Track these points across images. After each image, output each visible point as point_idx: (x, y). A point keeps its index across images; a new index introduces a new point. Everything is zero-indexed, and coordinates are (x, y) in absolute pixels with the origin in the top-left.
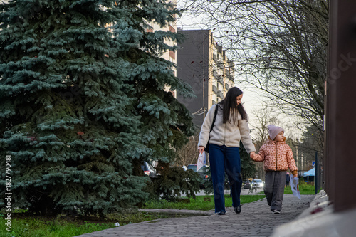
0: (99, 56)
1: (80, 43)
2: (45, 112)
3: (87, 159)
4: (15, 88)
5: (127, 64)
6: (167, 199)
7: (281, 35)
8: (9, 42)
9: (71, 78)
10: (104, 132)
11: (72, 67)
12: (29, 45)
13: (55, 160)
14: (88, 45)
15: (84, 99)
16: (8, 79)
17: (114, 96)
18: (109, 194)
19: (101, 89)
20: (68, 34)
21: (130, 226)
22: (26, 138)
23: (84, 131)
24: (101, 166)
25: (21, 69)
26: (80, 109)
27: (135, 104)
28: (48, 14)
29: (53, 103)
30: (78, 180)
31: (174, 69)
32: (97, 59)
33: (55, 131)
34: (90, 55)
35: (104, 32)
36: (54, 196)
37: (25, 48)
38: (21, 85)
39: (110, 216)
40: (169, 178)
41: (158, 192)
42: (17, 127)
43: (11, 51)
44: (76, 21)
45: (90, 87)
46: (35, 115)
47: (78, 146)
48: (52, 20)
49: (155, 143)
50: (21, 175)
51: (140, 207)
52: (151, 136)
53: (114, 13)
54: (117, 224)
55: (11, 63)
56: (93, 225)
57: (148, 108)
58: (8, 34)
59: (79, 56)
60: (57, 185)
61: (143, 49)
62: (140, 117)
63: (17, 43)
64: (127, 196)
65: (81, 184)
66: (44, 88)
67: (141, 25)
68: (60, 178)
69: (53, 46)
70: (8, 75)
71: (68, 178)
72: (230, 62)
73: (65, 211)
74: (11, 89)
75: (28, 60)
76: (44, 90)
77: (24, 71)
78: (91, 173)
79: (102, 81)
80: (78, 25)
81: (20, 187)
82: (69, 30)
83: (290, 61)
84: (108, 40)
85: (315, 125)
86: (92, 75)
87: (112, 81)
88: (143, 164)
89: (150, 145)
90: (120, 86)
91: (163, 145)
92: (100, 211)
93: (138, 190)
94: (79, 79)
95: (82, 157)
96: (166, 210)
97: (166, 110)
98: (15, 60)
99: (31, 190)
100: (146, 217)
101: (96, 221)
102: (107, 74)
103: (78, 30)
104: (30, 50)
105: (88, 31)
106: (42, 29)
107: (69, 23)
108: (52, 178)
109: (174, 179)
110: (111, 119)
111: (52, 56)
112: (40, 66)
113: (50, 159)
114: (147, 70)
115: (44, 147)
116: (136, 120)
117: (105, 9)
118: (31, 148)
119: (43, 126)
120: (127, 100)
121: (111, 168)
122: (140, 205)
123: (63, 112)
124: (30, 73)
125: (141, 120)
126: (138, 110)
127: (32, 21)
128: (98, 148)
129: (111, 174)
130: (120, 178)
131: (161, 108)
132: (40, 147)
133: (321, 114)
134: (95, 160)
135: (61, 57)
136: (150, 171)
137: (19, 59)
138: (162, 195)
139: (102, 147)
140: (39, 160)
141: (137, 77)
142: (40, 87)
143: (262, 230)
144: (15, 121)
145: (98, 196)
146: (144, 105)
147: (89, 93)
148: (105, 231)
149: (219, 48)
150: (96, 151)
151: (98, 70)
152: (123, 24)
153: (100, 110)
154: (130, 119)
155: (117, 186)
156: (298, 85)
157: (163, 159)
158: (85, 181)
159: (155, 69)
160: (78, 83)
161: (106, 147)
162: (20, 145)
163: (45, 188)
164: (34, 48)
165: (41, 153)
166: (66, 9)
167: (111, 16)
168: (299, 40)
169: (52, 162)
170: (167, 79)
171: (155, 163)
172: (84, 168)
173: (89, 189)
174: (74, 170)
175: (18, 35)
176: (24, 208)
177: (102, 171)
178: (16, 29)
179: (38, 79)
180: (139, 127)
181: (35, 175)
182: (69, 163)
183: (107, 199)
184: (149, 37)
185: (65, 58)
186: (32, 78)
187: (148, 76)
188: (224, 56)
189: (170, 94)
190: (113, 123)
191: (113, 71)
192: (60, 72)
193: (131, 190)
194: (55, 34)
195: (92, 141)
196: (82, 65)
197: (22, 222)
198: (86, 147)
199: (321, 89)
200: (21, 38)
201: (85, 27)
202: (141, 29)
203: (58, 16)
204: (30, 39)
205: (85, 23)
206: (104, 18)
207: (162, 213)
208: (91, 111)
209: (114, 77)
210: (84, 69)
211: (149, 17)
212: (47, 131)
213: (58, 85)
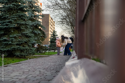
0: (24, 20)
1: (20, 17)
2: (12, 33)
3: (22, 44)
4: (4, 27)
5: (31, 22)
6: (40, 53)
7: (65, 16)
8: (2, 16)
9: (18, 25)
10: (25, 38)
11: (18, 22)
12: (8, 17)
13: (14, 44)
14: (22, 17)
15: (21, 30)
16: (2, 25)
17: (28, 29)
18: (26, 52)
19: (25, 28)
20: (17, 15)
21: (32, 59)
22: (7, 39)
23: (21, 37)
24: (25, 45)
25: (6, 22)
26: (20, 32)
27: (33, 31)
28: (12, 10)
29: (14, 31)
30: (19, 49)
31: (41, 23)
32: (24, 21)
33: (14, 37)
34: (22, 20)
35: (26, 15)
36: (13, 52)
37: (6, 18)
38: (6, 26)
39: (27, 57)
40: (40, 48)
41: (38, 51)
42: (4, 36)
43: (3, 18)
44: (19, 12)
45: (22, 27)
46: (9, 33)
47: (19, 41)
48: (13, 11)
49: (37, 40)
50: (5, 47)
51: (34, 55)
52: (36, 38)
53: (28, 10)
54: (28, 59)
55: (3, 21)
56: (23, 59)
57: (36, 32)
58: (2, 14)
59: (19, 20)
60: (14, 50)
61: (34, 18)
62: (34, 34)
63: (4, 17)
64: (31, 52)
65: (20, 49)
66: (11, 27)
67: (34, 13)
68: (15, 48)
69: (14, 17)
70: (2, 24)
71: (17, 48)
72: (54, 22)
73: (16, 56)
74: (3, 27)
75: (7, 21)
76: (11, 28)
77: (6, 23)
78: (22, 47)
79: (25, 26)
80: (19, 13)
81: (5, 50)
82: (17, 14)
83: (67, 22)
84: (27, 17)
85: (72, 36)
86: (23, 24)
87: (27, 26)
88: (34, 45)
89: (36, 40)
90: (29, 27)
91: (39, 40)
92: (24, 56)
93: (33, 51)
94: (20, 25)
95: (20, 43)
96: (40, 56)
97: (40, 33)
98: (4, 21)
99: (8, 51)
100: (35, 57)
101: (23, 58)
102: (26, 24)
103: (19, 14)
104: (8, 18)
105: (22, 14)
106: (11, 13)
107: (17, 12)
108: (13, 48)
109: (41, 48)
110: (27, 35)
111: (13, 20)
112: (10, 22)
113: (12, 44)
114: (35, 23)
115: (11, 41)
116: (33, 35)
117: (26, 9)
118: (8, 41)
119: (11, 36)
120: (31, 30)
121: (27, 46)
122: (34, 54)
123: (16, 33)
124: (8, 23)
125: (34, 35)
126: (33, 32)
127: (8, 12)
128: (24, 41)
129: (27, 47)
130: (29, 48)
131: (39, 32)
132: (10, 41)
133: (74, 34)
134: (23, 44)
135: (15, 20)
136: (36, 46)
137: (5, 20)
138: (39, 52)
139: (25, 41)
140: (10, 44)
141: (33, 25)
142: (10, 27)
143: (61, 60)
144: (4, 35)
145: (24, 52)
146: (35, 31)
147: (22, 29)
148: (26, 61)
149: (51, 18)
150: (24, 42)
151: (24, 23)
152: (30, 13)
153: (25, 33)
154: (32, 35)
155: (28, 50)
156: (69, 27)
157: (39, 44)
158: (21, 49)
159: (37, 23)
160: (19, 26)
161: (26, 41)
162: (5, 40)
163: (11, 50)
164: (9, 18)
165: (10, 42)
166: (17, 9)
167: (27, 11)
168: (69, 18)
169: (13, 44)
170: (40, 25)
171: (37, 44)
172: (21, 46)
173: (22, 51)
174: (18, 46)
175: (5, 15)
176: (6, 55)
177: (25, 47)
178: (4, 13)
179: (10, 25)
180: (34, 36)
181: (9, 47)
182: (17, 45)
183: (26, 53)
184: (36, 16)
185: (16, 20)
186: (8, 25)
187: (36, 25)
188: (53, 20)
189: (40, 29)
190: (28, 36)
191: (28, 24)
192: (15, 23)
193: (32, 51)
194: (14, 15)
195: (23, 39)
196: (20, 22)
197: (5, 59)
198: (21, 41)
199: (74, 28)
200: (6, 15)
201: (21, 13)
202: (34, 14)
203: (15, 11)
204: (8, 16)
205: (21, 12)
206: (25, 11)
207: (39, 56)
208: (23, 33)
209: (28, 25)
210: (21, 23)
211: (36, 11)
212: (12, 37)
213: (14, 27)
